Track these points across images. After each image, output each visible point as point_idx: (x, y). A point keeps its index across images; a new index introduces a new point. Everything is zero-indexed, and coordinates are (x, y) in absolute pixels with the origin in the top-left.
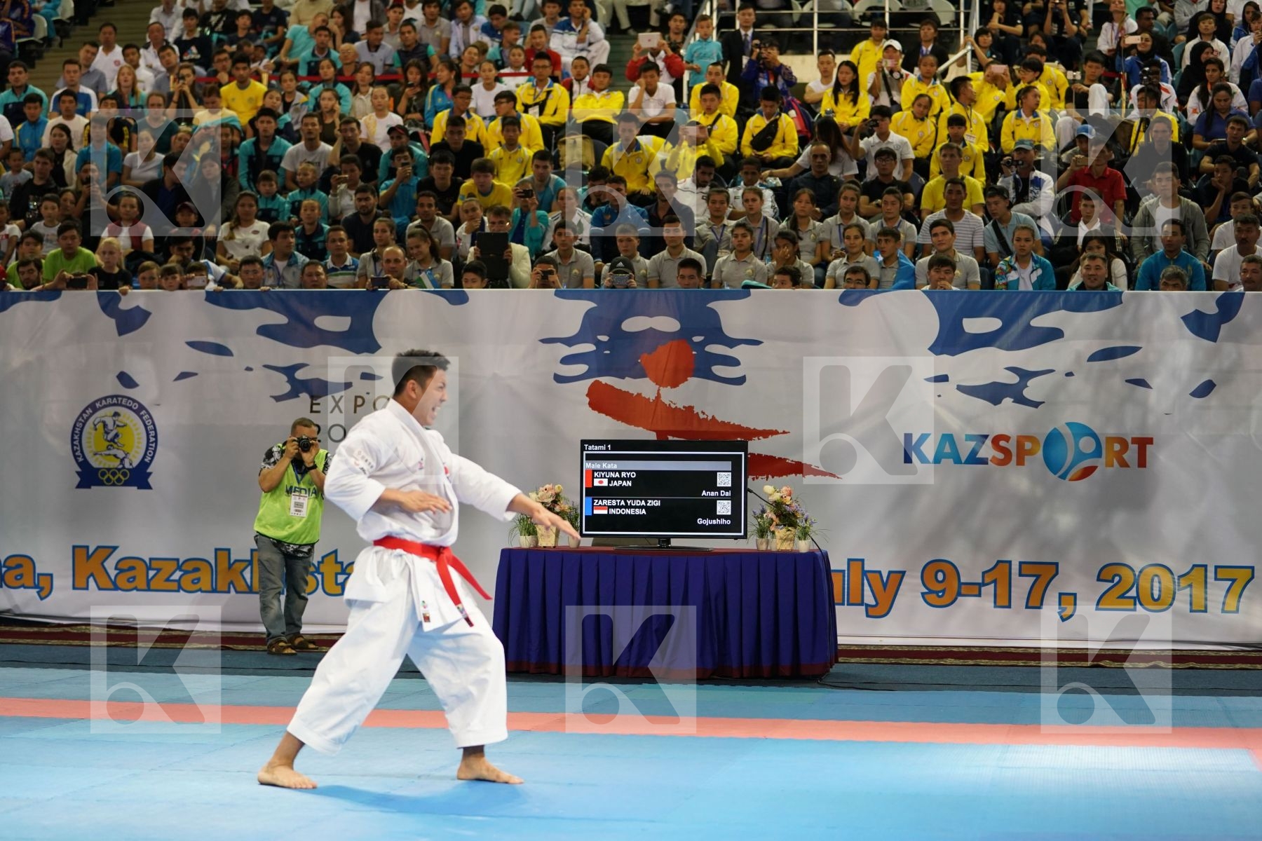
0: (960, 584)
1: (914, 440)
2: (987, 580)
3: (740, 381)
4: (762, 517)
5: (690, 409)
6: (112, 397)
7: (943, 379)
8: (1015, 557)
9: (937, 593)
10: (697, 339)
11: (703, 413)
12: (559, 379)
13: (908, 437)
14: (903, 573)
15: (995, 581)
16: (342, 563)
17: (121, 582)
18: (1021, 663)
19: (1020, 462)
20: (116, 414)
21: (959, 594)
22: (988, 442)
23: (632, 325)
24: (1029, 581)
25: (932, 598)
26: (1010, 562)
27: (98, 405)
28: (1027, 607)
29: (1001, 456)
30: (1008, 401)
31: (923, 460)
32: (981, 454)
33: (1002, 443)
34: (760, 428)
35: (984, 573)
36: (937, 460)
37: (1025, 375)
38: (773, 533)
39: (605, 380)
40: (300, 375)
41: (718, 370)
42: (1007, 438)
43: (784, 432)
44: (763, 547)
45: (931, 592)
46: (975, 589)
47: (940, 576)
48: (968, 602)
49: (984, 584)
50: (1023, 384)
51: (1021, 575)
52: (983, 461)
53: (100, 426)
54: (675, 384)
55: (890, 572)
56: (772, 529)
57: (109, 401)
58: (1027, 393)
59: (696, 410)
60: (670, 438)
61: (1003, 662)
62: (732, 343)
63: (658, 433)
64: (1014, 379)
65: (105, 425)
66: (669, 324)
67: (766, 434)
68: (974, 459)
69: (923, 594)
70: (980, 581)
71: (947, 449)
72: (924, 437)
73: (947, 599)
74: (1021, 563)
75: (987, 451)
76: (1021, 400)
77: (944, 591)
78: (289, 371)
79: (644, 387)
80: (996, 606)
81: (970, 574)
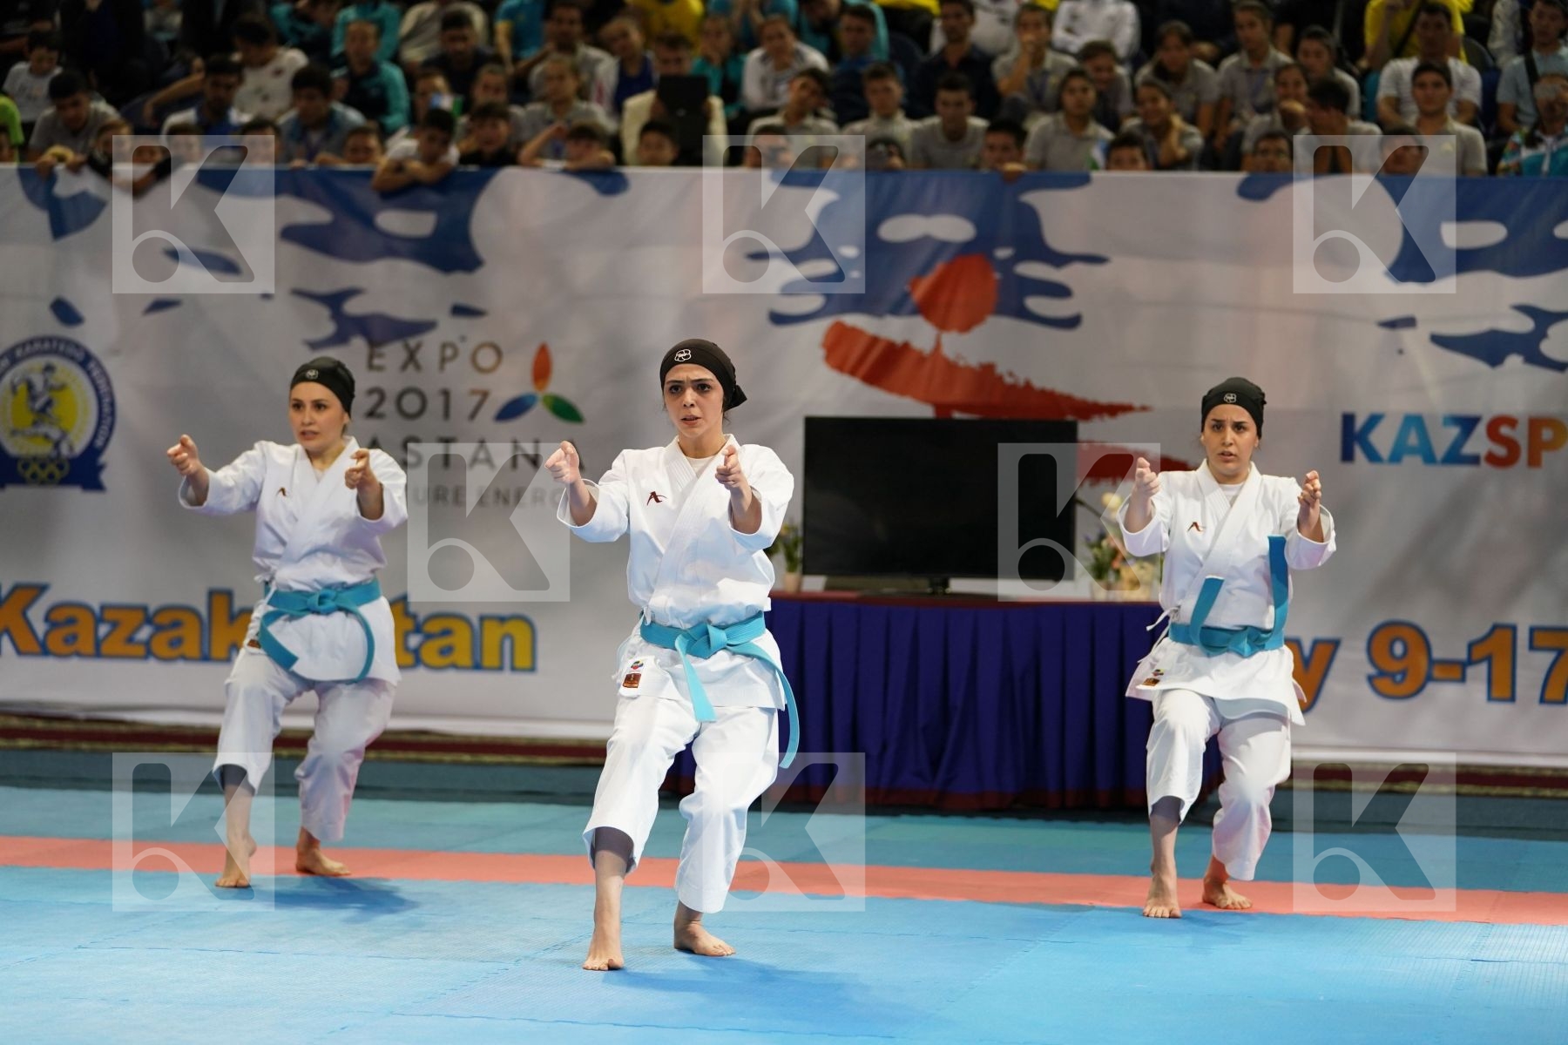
0: (1432, 662)
1: (1359, 423)
2: (1476, 656)
3: (1072, 322)
4: (1099, 546)
5: (988, 369)
6: (42, 340)
7: (1409, 322)
8: (1523, 618)
9: (1392, 676)
10: (1003, 253)
11: (1011, 374)
12: (779, 319)
13: (1348, 419)
14: (1335, 644)
15: (1489, 659)
16: (414, 617)
17: (55, 642)
18: (1527, 792)
19: (1534, 461)
20: (49, 369)
21: (1429, 678)
22: (1481, 429)
23: (898, 229)
24: (1545, 659)
25: (1384, 684)
26: (1513, 629)
27: (19, 353)
28: (1543, 700)
29: (1501, 451)
30: (1514, 361)
31: (1373, 456)
32: (1469, 448)
33: (1505, 430)
34: (1104, 399)
35: (1471, 646)
36: (1396, 457)
37: (1544, 319)
38: (1118, 572)
39: (853, 320)
40: (353, 307)
41: (1035, 304)
42: (1511, 422)
43: (1144, 409)
44: (1101, 595)
45: (1382, 673)
46: (1457, 671)
47: (1398, 649)
48: (1444, 693)
49: (1470, 662)
50: (1540, 333)
51: (1532, 647)
52: (1474, 460)
53: (22, 388)
54: (966, 327)
55: (1316, 643)
56: (1116, 564)
57: (37, 346)
58: (1548, 348)
59: (1001, 369)
60: (957, 415)
61: (1498, 790)
62: (1060, 260)
63: (939, 407)
64: (1525, 325)
65: (30, 386)
66: (954, 229)
67: (1114, 410)
68: (1455, 457)
69: (1370, 679)
70: (1462, 655)
71: (1413, 439)
72: (1374, 420)
73: (1408, 686)
74: (1533, 630)
75: (1479, 443)
76: (1536, 358)
77: (1404, 673)
78: (334, 301)
79: (916, 333)
80: (1490, 698)
81: (1449, 646)
